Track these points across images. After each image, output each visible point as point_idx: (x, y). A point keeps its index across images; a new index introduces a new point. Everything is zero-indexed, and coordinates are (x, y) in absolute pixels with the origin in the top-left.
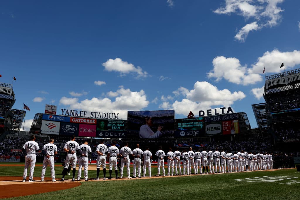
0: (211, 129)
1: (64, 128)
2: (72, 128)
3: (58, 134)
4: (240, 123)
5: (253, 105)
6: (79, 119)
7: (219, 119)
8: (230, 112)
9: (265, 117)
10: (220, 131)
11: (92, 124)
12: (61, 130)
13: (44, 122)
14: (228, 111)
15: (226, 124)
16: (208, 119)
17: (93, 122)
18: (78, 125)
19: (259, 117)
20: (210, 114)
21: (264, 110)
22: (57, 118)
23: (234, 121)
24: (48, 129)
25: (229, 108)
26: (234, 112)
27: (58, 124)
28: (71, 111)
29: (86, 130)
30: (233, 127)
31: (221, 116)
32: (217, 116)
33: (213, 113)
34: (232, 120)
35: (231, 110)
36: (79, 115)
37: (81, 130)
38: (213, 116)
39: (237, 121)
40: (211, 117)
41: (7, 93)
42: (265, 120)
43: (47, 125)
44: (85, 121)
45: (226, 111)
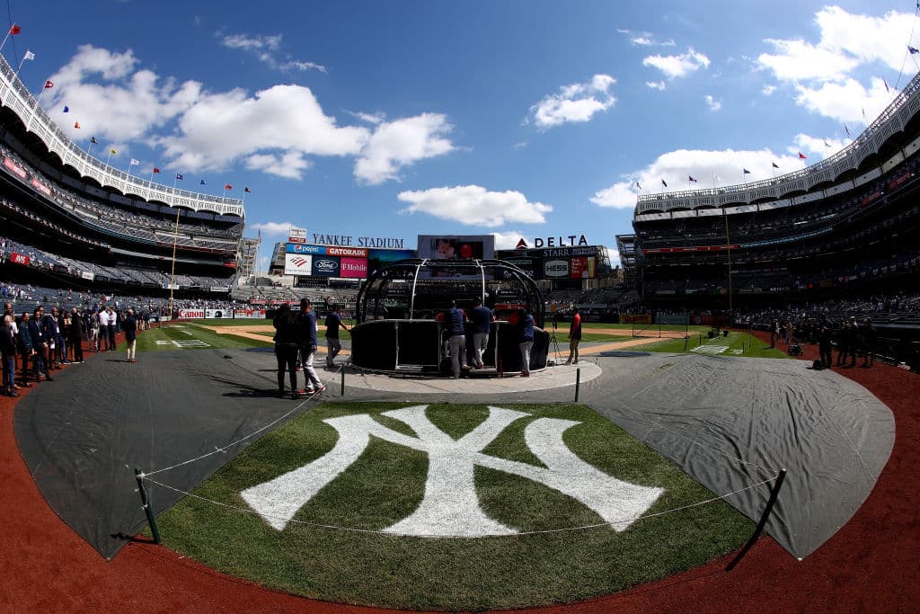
0: (553, 268)
1: (318, 264)
2: (331, 263)
3: (309, 274)
4: (597, 261)
5: (617, 236)
6: (341, 250)
7: (566, 253)
8: (583, 244)
9: (631, 256)
10: (566, 273)
11: (361, 257)
12: (314, 268)
13: (289, 257)
14: (581, 242)
15: (576, 263)
16: (548, 253)
17: (362, 253)
18: (338, 258)
19: (624, 255)
20: (551, 244)
21: (633, 245)
22: (308, 249)
23: (589, 259)
24: (295, 267)
25: (583, 237)
26: (589, 244)
27: (309, 259)
28: (328, 237)
29: (351, 267)
30: (586, 268)
31: (569, 249)
32: (563, 249)
33: (556, 244)
34: (586, 256)
35: (585, 241)
36: (340, 243)
37: (343, 267)
38: (557, 249)
39: (593, 258)
40: (554, 249)
41: (237, 213)
42: (632, 260)
43: (293, 260)
44: (349, 252)
45: (576, 243)
